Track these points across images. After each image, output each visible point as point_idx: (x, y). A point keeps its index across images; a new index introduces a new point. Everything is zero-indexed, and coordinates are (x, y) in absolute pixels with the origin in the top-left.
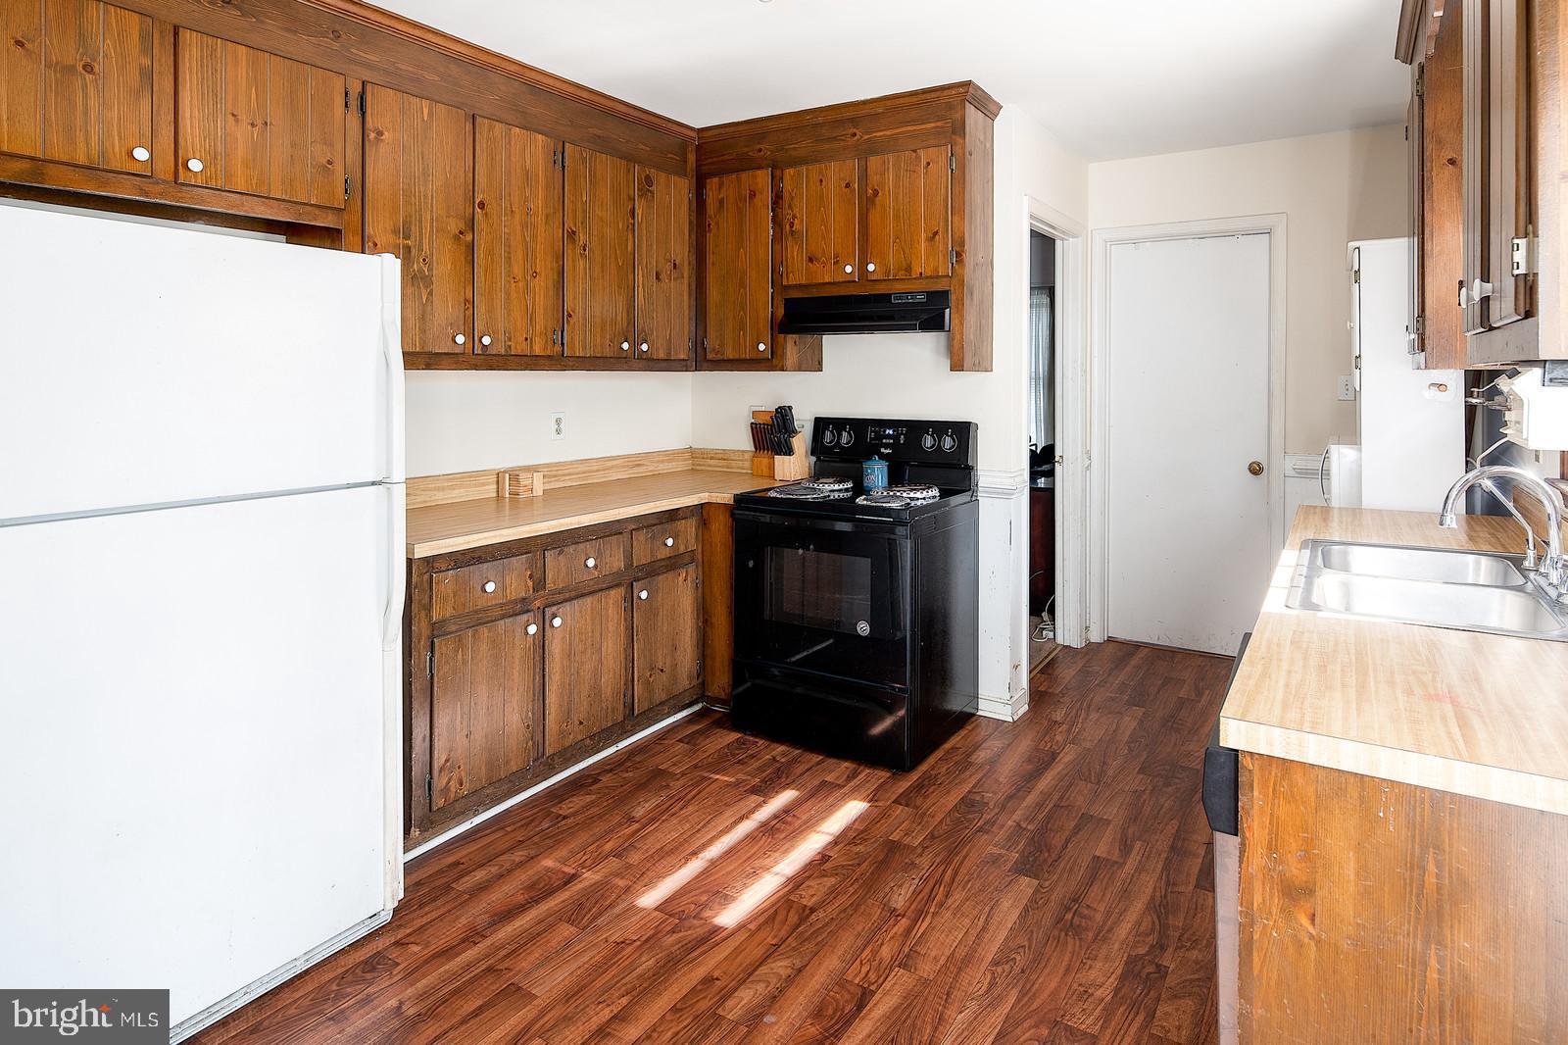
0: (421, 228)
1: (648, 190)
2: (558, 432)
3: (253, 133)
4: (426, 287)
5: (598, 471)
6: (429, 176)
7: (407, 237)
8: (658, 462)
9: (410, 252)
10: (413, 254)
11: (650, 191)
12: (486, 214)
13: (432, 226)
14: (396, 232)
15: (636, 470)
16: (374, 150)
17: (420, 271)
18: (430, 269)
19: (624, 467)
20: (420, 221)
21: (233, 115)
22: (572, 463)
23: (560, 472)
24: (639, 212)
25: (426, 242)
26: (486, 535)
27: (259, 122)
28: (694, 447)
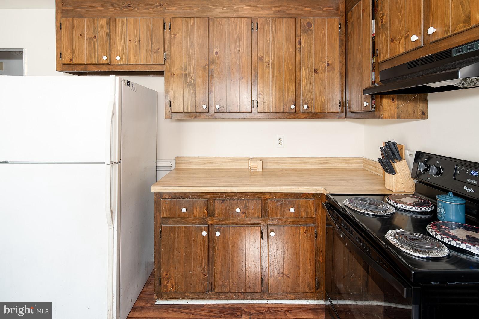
0: (190, 66)
1: (309, 29)
2: (280, 144)
3: (135, 45)
4: (193, 88)
5: (300, 163)
6: (193, 46)
7: (185, 70)
8: (338, 162)
9: (186, 76)
10: (187, 76)
11: (310, 30)
12: (219, 56)
13: (195, 65)
14: (181, 69)
15: (324, 165)
16: (173, 41)
17: (190, 82)
18: (194, 81)
19: (315, 162)
20: (190, 64)
21: (130, 41)
22: (286, 158)
23: (279, 162)
24: (303, 42)
25: (192, 71)
26: (180, 188)
27: (137, 41)
28: (365, 157)
